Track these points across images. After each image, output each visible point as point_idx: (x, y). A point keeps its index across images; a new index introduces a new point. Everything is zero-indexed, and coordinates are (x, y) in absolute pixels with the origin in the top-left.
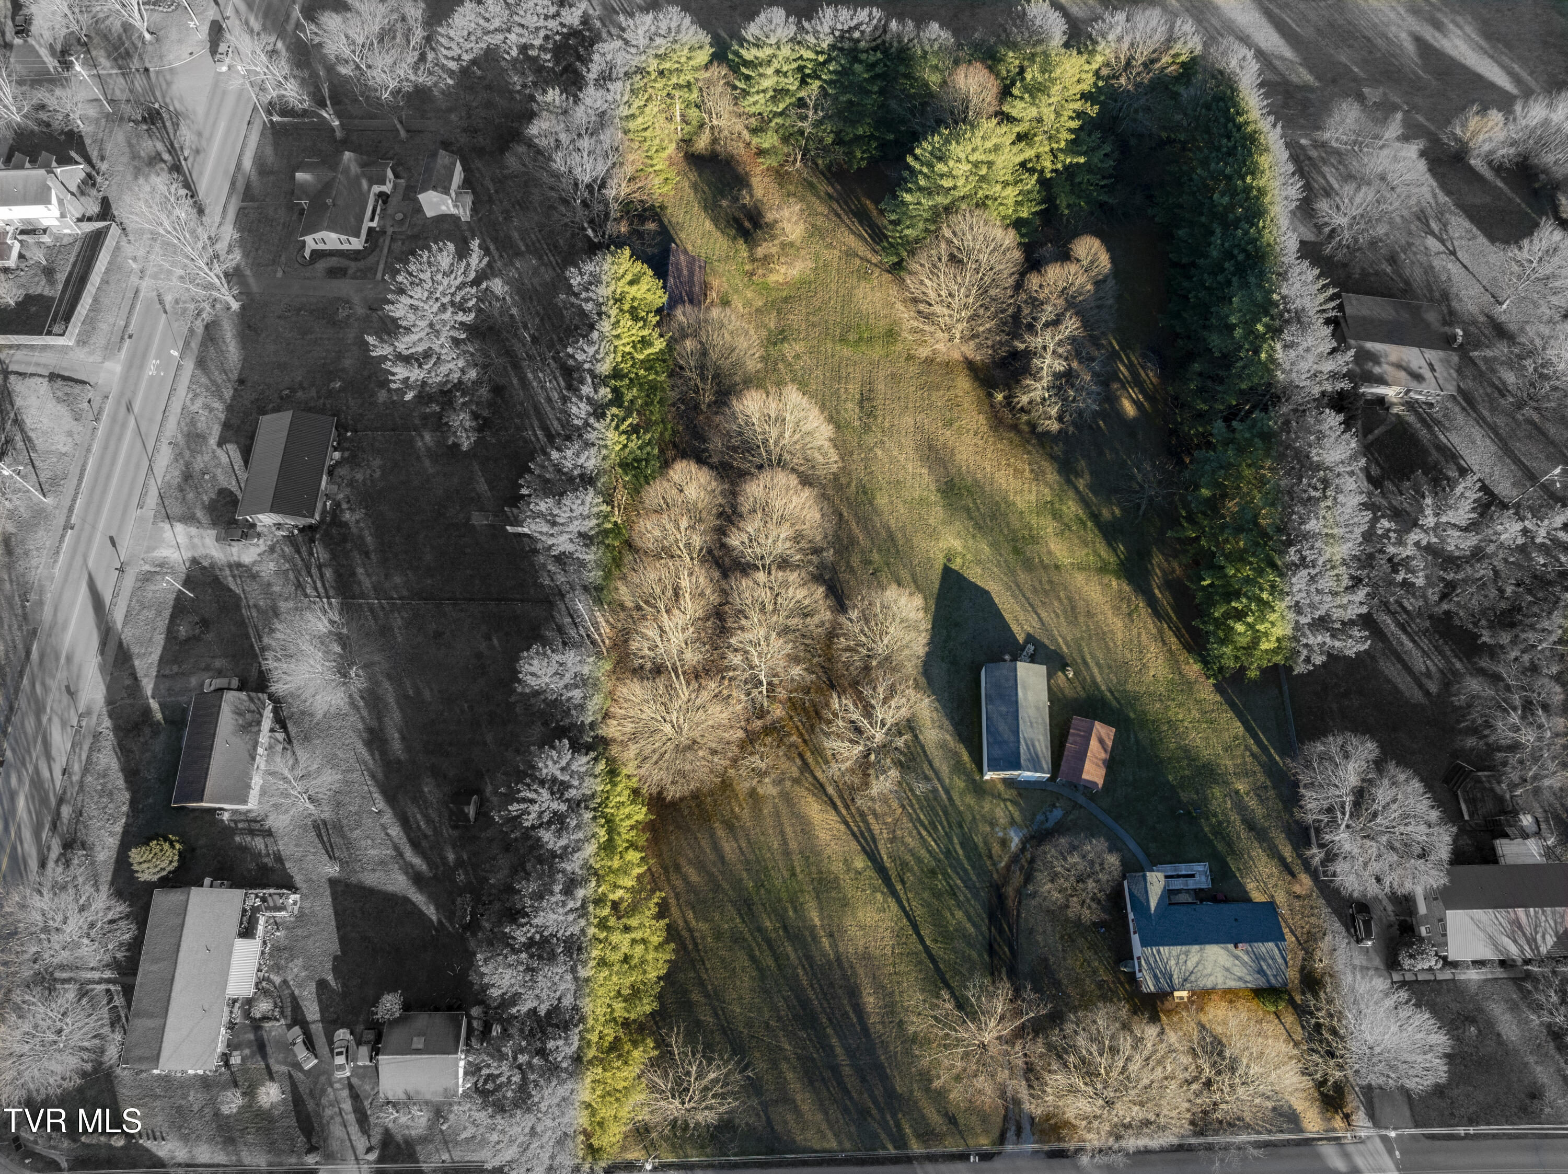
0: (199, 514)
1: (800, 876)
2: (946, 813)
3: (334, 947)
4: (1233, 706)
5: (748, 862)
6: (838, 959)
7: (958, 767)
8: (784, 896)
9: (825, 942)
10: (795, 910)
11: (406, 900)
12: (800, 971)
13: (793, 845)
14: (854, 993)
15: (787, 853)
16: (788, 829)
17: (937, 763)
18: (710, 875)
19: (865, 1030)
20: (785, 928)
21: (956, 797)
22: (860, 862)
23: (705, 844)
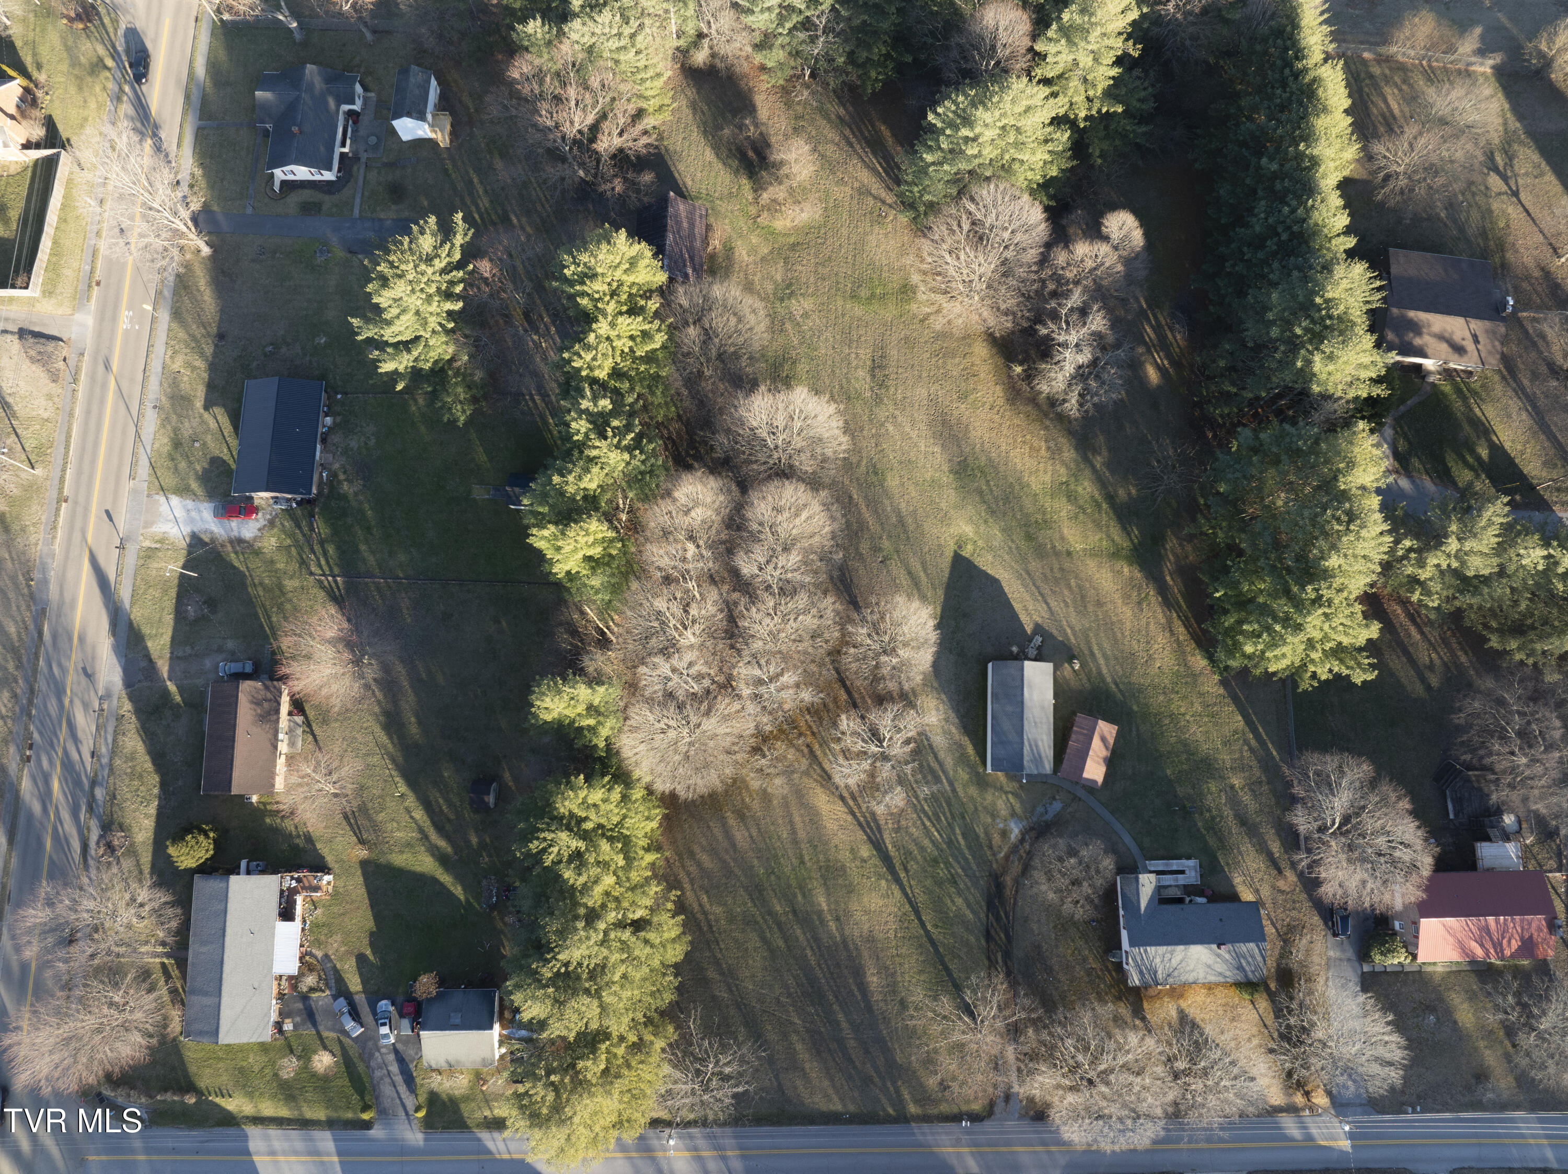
0: (194, 485)
1: (809, 864)
2: (949, 804)
3: (370, 924)
4: (1235, 699)
5: (760, 850)
6: (844, 942)
7: (962, 759)
8: (793, 883)
9: (832, 925)
10: (804, 896)
11: (435, 881)
12: (809, 952)
13: (802, 834)
14: (858, 973)
15: (795, 842)
16: (797, 819)
17: (942, 755)
18: (724, 861)
19: (869, 1008)
20: (794, 912)
21: (960, 790)
22: (865, 851)
23: (717, 831)
